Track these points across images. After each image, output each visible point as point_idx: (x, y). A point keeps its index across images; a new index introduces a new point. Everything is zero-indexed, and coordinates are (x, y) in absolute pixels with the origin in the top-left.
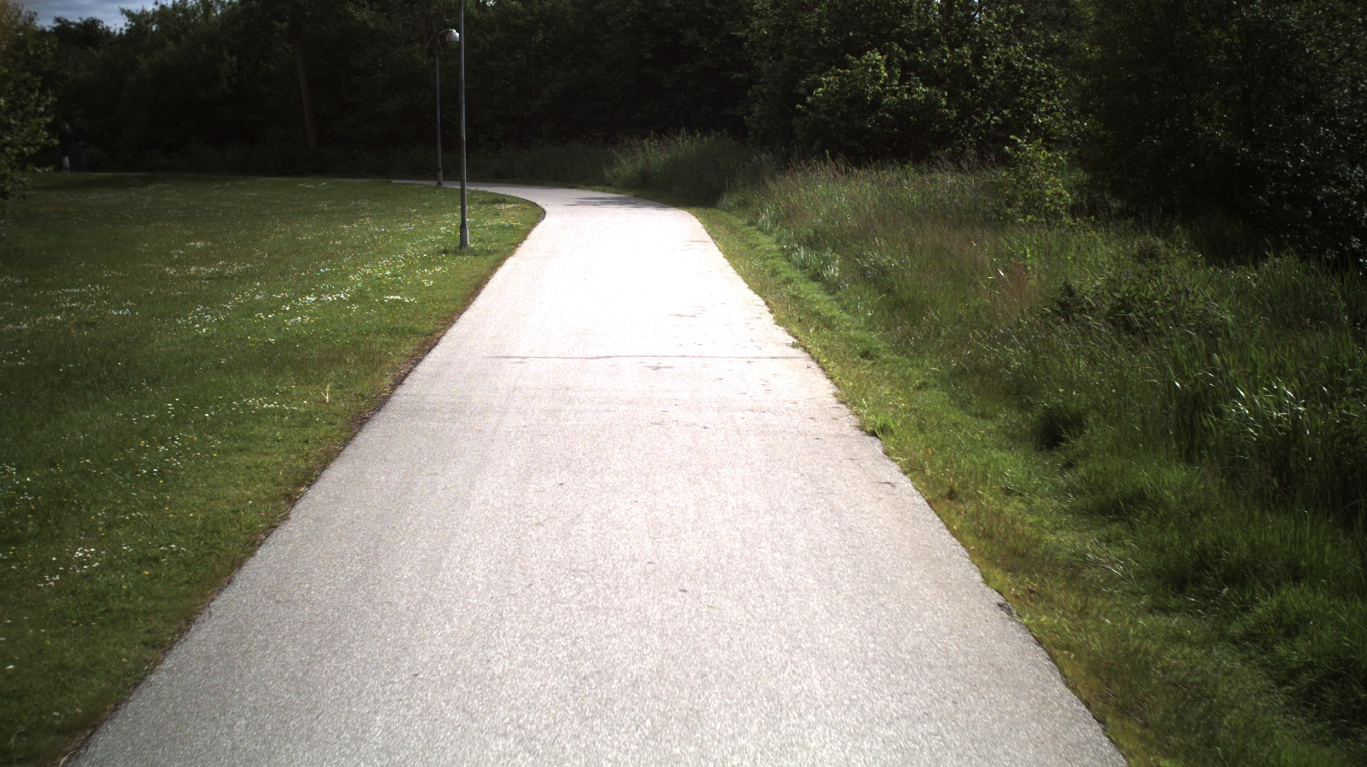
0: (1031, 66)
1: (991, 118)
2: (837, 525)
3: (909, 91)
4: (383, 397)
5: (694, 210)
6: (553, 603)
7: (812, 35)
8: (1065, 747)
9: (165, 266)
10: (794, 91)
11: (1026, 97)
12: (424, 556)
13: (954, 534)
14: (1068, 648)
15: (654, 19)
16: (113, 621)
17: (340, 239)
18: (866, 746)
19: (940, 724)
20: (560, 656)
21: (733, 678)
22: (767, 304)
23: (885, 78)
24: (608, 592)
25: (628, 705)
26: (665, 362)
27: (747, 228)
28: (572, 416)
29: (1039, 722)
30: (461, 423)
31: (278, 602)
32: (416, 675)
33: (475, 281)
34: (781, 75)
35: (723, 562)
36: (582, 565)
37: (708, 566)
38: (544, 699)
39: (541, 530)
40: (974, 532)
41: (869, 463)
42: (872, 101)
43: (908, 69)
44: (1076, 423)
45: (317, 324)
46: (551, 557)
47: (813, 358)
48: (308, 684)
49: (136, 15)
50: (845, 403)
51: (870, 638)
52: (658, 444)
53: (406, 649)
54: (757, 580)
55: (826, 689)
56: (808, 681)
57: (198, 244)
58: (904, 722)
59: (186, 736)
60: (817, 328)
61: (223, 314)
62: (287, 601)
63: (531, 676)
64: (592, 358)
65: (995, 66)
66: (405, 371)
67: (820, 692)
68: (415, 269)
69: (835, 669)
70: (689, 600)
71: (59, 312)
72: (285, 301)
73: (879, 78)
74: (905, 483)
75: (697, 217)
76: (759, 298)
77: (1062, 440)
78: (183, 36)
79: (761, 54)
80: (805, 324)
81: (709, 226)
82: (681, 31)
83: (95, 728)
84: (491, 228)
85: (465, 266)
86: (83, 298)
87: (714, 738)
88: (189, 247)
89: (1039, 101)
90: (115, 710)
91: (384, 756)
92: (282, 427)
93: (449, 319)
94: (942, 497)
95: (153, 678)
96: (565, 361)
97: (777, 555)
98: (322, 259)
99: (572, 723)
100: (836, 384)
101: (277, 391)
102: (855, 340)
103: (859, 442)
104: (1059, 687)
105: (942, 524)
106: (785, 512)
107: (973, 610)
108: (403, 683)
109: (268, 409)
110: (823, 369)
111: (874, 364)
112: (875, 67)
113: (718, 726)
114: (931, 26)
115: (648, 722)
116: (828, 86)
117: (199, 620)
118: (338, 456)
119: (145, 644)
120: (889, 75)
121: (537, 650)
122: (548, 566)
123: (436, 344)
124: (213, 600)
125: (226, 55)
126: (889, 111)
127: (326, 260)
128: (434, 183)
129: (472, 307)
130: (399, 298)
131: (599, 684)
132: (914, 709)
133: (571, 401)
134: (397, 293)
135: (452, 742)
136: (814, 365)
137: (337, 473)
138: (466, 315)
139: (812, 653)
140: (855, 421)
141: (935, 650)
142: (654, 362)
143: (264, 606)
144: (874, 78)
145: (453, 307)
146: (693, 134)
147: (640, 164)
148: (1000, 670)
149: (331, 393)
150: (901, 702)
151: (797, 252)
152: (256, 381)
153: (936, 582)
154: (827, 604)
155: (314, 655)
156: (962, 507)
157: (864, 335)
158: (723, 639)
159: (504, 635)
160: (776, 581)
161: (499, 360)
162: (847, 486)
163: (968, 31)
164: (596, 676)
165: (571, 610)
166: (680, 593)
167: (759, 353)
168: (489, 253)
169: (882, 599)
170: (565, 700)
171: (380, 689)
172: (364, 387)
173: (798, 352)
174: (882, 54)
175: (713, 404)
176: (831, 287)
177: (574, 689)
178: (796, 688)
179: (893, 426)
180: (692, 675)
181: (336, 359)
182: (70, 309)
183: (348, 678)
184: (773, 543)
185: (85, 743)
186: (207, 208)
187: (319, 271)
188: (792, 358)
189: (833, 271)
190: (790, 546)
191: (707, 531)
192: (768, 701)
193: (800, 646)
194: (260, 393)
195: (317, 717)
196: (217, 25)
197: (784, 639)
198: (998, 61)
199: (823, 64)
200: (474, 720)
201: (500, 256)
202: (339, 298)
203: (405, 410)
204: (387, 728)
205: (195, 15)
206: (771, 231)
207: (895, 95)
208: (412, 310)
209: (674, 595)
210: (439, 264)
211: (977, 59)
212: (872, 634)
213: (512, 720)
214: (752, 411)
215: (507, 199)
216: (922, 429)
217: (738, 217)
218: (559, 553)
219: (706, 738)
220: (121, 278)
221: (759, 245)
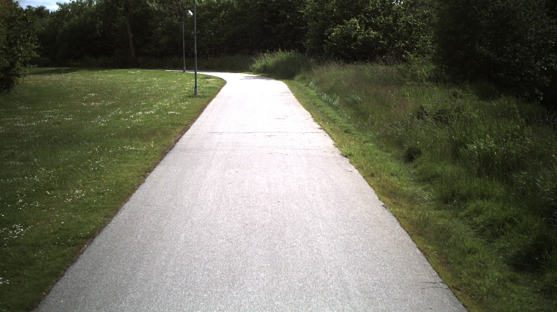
0: (416, 24)
1: (401, 44)
2: (331, 183)
3: (368, 34)
4: (172, 146)
5: (285, 81)
6: (236, 205)
7: (330, 12)
8: (398, 241)
9: (82, 103)
10: (323, 34)
11: (414, 36)
12: (192, 192)
13: (371, 186)
14: (404, 218)
15: (268, 6)
16: (93, 211)
17: (147, 92)
18: (335, 241)
19: (359, 236)
20: (239, 219)
21: (294, 224)
22: (311, 114)
23: (359, 29)
24: (254, 202)
25: (261, 231)
26: (273, 134)
27: (305, 87)
28: (240, 151)
29: (390, 235)
30: (201, 154)
31: (145, 205)
32: (193, 224)
33: (201, 107)
34: (318, 28)
35: (292, 194)
36: (245, 194)
37: (287, 195)
38: (234, 230)
39: (231, 185)
40: (379, 186)
41: (344, 165)
42: (353, 38)
43: (368, 25)
44: (419, 153)
45: (144, 122)
46: (235, 192)
47: (327, 133)
48: (159, 226)
49: (62, 5)
50: (337, 147)
51: (339, 214)
52: (270, 160)
53: (189, 217)
54: (303, 199)
55: (324, 227)
56: (318, 225)
57: (92, 94)
58: (347, 235)
59: (123, 239)
60: (329, 123)
61: (108, 119)
62: (148, 205)
63: (230, 224)
64: (246, 133)
65: (402, 24)
66: (179, 137)
67: (322, 228)
68: (178, 103)
69: (327, 222)
70: (281, 204)
71: (46, 119)
72: (132, 114)
73: (357, 29)
74: (356, 171)
75: (285, 83)
76: (308, 112)
77: (414, 159)
78: (81, 13)
79: (310, 20)
80: (325, 121)
81: (290, 87)
82: (279, 10)
83: (94, 238)
84: (206, 88)
85: (197, 102)
86: (53, 114)
87: (288, 239)
88: (89, 95)
89: (420, 37)
90: (99, 232)
91: (185, 244)
92: (138, 155)
93: (193, 120)
94: (368, 176)
95: (109, 225)
96: (236, 134)
97: (310, 192)
98: (142, 100)
99: (243, 235)
100: (335, 141)
101: (134, 144)
102: (343, 127)
103: (341, 159)
104: (398, 226)
105: (367, 183)
106: (314, 180)
107: (374, 207)
108: (189, 226)
109: (132, 149)
110: (330, 136)
111: (349, 135)
112: (355, 24)
113: (289, 236)
114: (377, 8)
115: (267, 235)
116: (336, 32)
117: (121, 210)
118: (159, 164)
119: (105, 216)
120: (360, 27)
121: (231, 217)
122: (234, 195)
123: (189, 129)
124: (124, 205)
125: (99, 21)
126: (360, 41)
127: (143, 100)
128: (182, 71)
129: (201, 116)
130: (174, 112)
131: (252, 226)
132: (351, 232)
133: (239, 146)
134: (173, 111)
135: (206, 240)
136: (327, 135)
137: (159, 169)
138: (199, 119)
139: (320, 218)
140: (340, 152)
141: (360, 217)
142: (269, 134)
143: (141, 206)
144: (354, 29)
145: (194, 116)
146: (284, 51)
147: (263, 63)
148: (380, 223)
149: (154, 144)
150: (347, 230)
151: (324, 96)
152: (126, 141)
153: (362, 199)
154: (326, 205)
155: (159, 219)
156: (375, 178)
157: (346, 125)
158: (291, 215)
159: (221, 214)
160: (309, 199)
161: (213, 134)
162: (336, 172)
163: (391, 10)
164: (251, 224)
165: (242, 207)
166: (277, 203)
167: (307, 131)
168: (205, 97)
169: (344, 204)
170: (241, 230)
171: (182, 227)
172: (166, 142)
173: (322, 131)
174: (357, 19)
175: (290, 148)
176: (336, 108)
177: (244, 227)
178: (314, 227)
179: (353, 154)
180: (281, 224)
181: (153, 133)
182: (49, 118)
183: (171, 225)
184: (309, 188)
185: (92, 241)
186: (93, 81)
187: (141, 104)
188: (319, 133)
189: (336, 103)
190: (315, 189)
191: (287, 185)
192: (305, 230)
193: (316, 216)
194: (128, 144)
195: (163, 234)
196: (94, 9)
197: (311, 214)
198: (403, 22)
199: (335, 24)
200: (213, 235)
201: (210, 98)
202: (151, 113)
203: (181, 150)
204: (185, 237)
205: (86, 5)
206: (314, 88)
207: (363, 35)
208: (179, 117)
209: (276, 203)
210: (187, 101)
211: (395, 21)
212: (340, 213)
213: (224, 235)
214: (304, 149)
215: (211, 77)
216: (364, 155)
217: (302, 83)
218: (237, 191)
219: (285, 239)
220: (66, 107)
221: (309, 94)
